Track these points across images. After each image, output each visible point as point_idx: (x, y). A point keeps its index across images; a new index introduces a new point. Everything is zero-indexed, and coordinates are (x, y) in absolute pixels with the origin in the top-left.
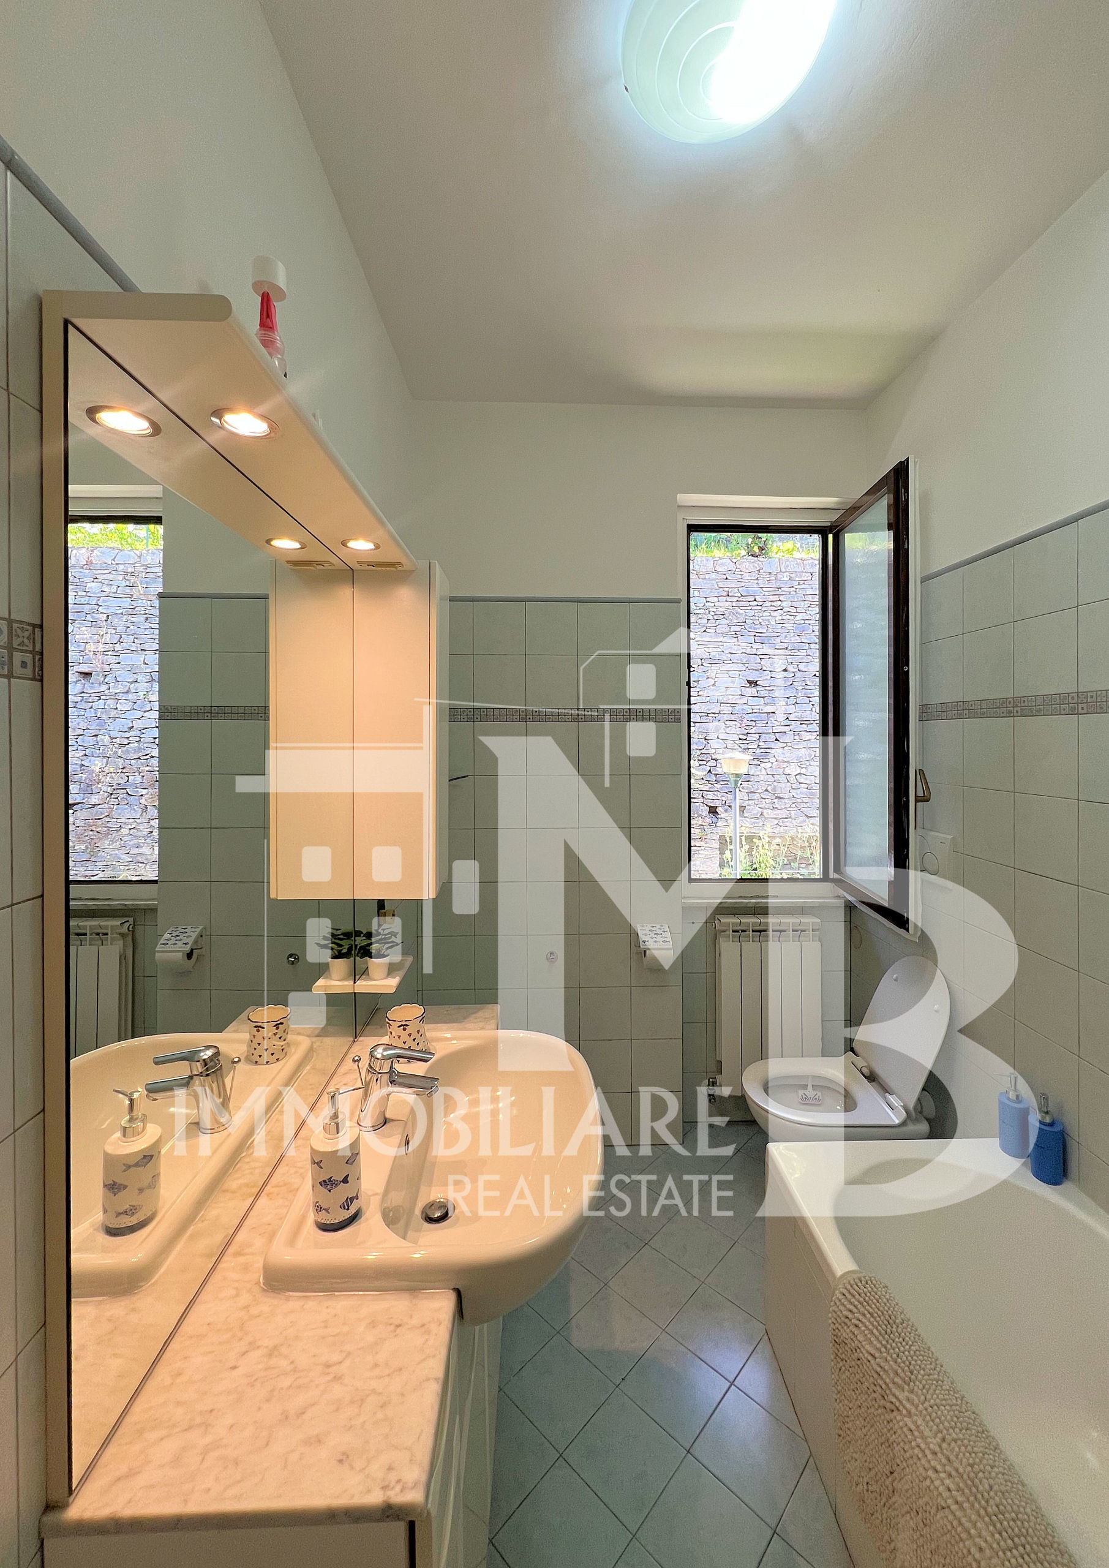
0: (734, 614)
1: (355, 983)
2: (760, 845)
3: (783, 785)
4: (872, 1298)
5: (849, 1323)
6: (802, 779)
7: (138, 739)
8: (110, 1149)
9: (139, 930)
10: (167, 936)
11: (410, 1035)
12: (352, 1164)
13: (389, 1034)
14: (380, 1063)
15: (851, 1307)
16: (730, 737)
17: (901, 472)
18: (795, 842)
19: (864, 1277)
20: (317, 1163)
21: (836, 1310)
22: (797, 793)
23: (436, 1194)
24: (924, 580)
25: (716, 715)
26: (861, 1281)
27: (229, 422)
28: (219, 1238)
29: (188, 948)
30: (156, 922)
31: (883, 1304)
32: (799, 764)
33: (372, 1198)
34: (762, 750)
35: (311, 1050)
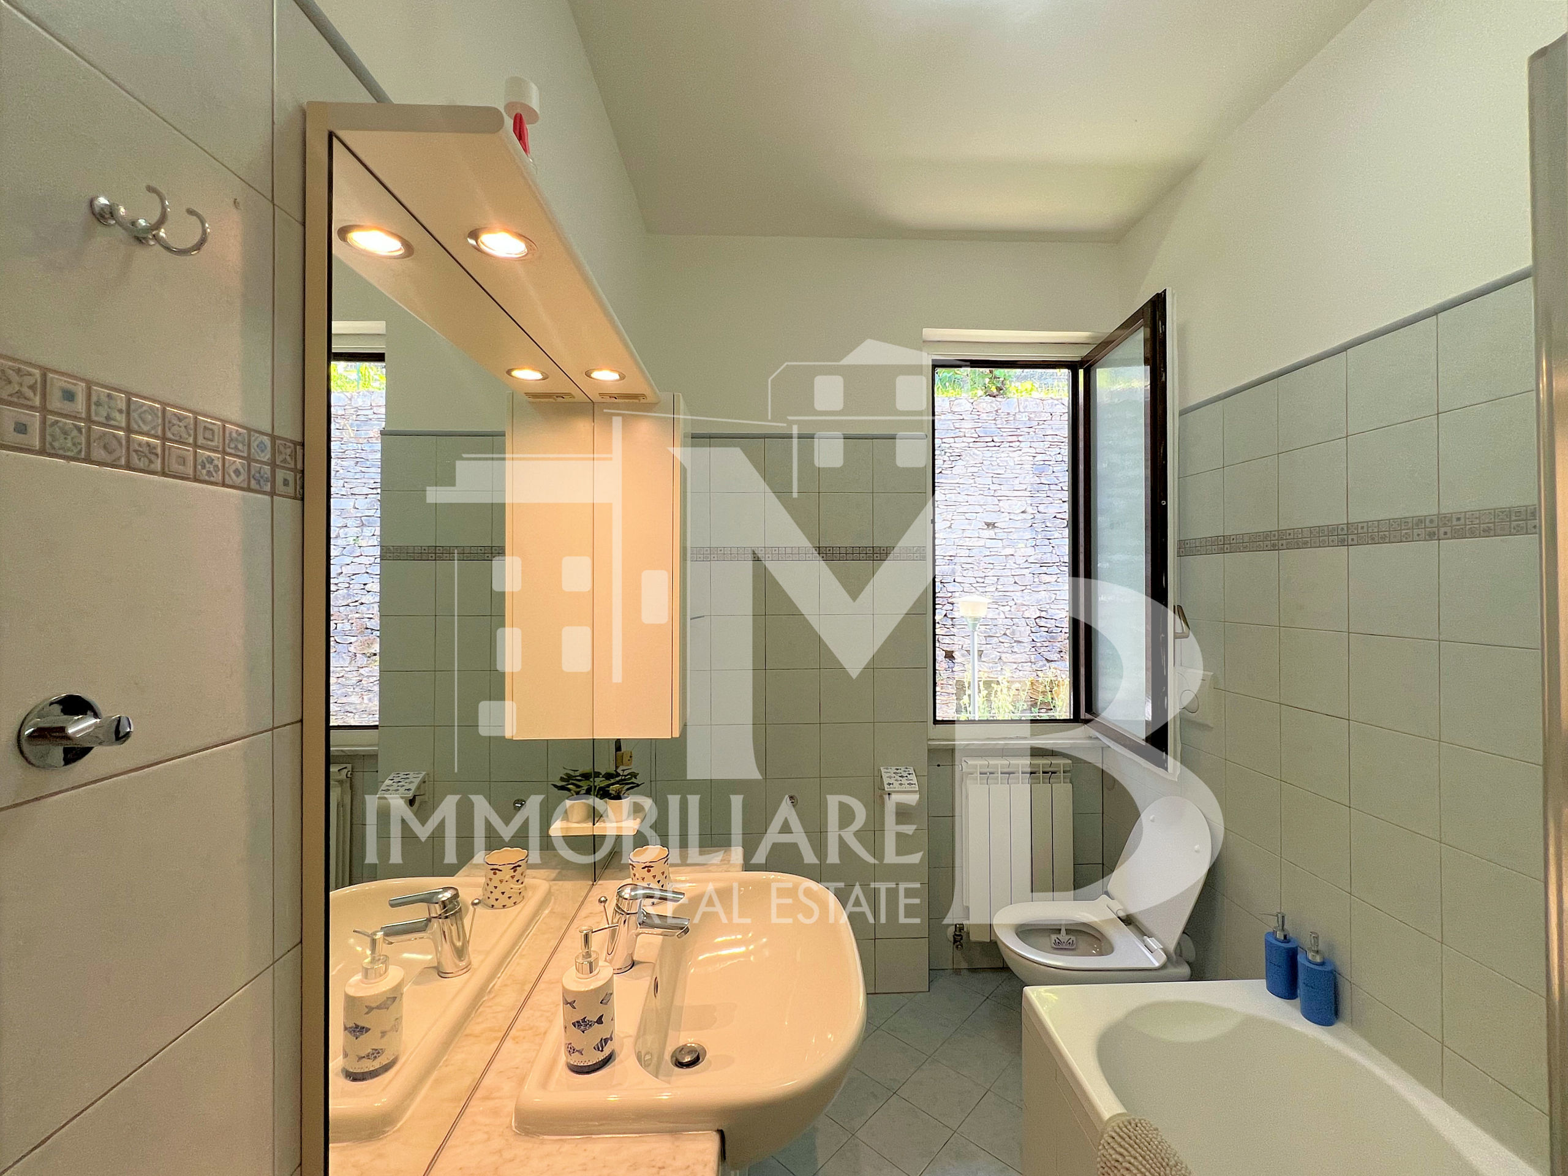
0: (970, 455)
1: (594, 824)
2: (999, 690)
3: (1023, 629)
4: (1143, 1140)
5: (1119, 1167)
6: (1042, 622)
7: (347, 585)
8: (352, 992)
9: (358, 776)
10: (388, 782)
11: (654, 877)
12: (606, 1004)
13: (632, 876)
14: (629, 904)
15: (1122, 1150)
16: (967, 580)
17: (1158, 304)
18: (1034, 687)
19: (1134, 1120)
20: (570, 1003)
21: (1105, 1153)
22: (1037, 637)
23: (688, 1038)
24: (1183, 413)
25: (952, 558)
26: (1130, 1124)
27: (485, 243)
28: (468, 1081)
29: (410, 795)
30: (377, 767)
31: (1155, 1147)
32: (1039, 607)
33: (625, 1040)
34: (1001, 593)
35: (549, 894)
